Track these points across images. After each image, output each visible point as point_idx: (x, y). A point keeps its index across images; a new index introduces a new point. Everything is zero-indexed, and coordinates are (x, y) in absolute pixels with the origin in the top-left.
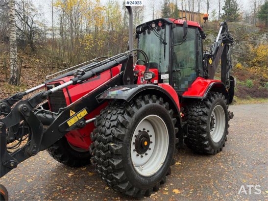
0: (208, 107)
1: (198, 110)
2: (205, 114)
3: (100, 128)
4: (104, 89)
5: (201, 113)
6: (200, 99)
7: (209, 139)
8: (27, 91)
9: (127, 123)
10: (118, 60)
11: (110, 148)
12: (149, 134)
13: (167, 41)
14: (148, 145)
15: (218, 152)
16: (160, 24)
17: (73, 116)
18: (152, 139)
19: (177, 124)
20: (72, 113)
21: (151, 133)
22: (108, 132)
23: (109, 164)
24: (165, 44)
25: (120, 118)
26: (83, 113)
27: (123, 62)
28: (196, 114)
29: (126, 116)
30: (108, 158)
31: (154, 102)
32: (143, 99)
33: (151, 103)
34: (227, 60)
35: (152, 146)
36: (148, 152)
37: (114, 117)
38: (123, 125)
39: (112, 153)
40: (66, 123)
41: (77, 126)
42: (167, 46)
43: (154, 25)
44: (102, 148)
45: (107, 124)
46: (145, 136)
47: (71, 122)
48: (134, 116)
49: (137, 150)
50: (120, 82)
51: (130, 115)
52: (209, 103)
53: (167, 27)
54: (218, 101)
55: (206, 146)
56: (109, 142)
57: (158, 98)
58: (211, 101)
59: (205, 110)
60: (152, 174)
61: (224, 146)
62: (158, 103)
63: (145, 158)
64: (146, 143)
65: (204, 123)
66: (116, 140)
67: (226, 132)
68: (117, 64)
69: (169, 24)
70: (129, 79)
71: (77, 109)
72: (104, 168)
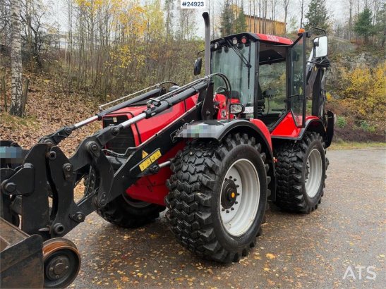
0: (304, 151)
1: (290, 156)
2: (300, 160)
3: (180, 174)
4: (179, 125)
5: (295, 159)
6: (293, 141)
7: (303, 192)
8: (77, 125)
9: (217, 167)
10: (197, 87)
11: (196, 198)
12: (236, 183)
13: (253, 63)
14: (235, 198)
15: (313, 210)
16: (244, 40)
17: (146, 158)
18: (239, 190)
19: (270, 172)
20: (145, 154)
21: (238, 182)
22: (193, 178)
23: (195, 218)
24: (249, 66)
25: (208, 161)
26: (157, 154)
27: (201, 90)
28: (288, 160)
29: (215, 160)
30: (194, 211)
31: (246, 142)
32: (233, 138)
33: (242, 143)
34: (321, 90)
35: (238, 199)
36: (234, 206)
37: (199, 161)
38: (211, 170)
39: (200, 204)
40: (138, 167)
41: (150, 171)
42: (252, 70)
43: (235, 42)
44: (187, 200)
45: (192, 169)
46: (232, 186)
47: (143, 166)
48: (225, 159)
50: (198, 116)
51: (220, 157)
52: (304, 145)
53: (253, 44)
54: (315, 144)
55: (300, 201)
56: (196, 190)
57: (249, 138)
58: (307, 143)
59: (300, 155)
60: (242, 233)
61: (320, 202)
62: (249, 144)
63: (232, 213)
64: (233, 195)
65: (298, 171)
66: (205, 188)
67: (323, 185)
68: (194, 93)
69: (255, 40)
70: (208, 112)
71: (150, 148)
72: (187, 224)
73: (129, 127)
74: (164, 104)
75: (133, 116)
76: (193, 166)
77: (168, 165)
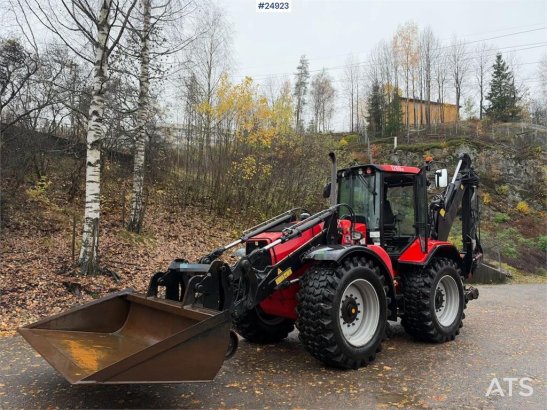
0: (432, 276)
1: (419, 280)
2: (427, 285)
3: (307, 288)
4: (307, 248)
5: (423, 284)
6: (421, 267)
7: (433, 318)
8: (226, 247)
9: (337, 284)
10: (322, 217)
11: (320, 308)
12: (357, 302)
13: (378, 191)
14: (356, 314)
15: (447, 341)
16: (369, 172)
17: (281, 274)
18: (360, 308)
19: (390, 294)
20: (280, 271)
21: (359, 301)
22: (318, 292)
23: (319, 324)
24: (375, 194)
25: (329, 278)
26: (289, 272)
27: (326, 219)
28: (415, 285)
29: (336, 278)
30: (318, 318)
31: (363, 265)
32: (351, 261)
33: (360, 266)
34: (471, 210)
35: (359, 316)
36: (355, 322)
37: (323, 278)
38: (332, 286)
39: (322, 312)
40: (274, 282)
41: (284, 285)
42: (378, 198)
43: (360, 172)
44: (311, 309)
45: (316, 285)
46: (352, 303)
47: (279, 281)
48: (344, 278)
49: (344, 317)
50: (323, 241)
51: (339, 276)
52: (432, 271)
53: (378, 175)
54: (445, 270)
55: (430, 328)
56: (319, 301)
57: (367, 261)
58: (435, 269)
59: (428, 280)
60: (362, 344)
61: (457, 333)
62: (367, 267)
63: (352, 329)
64: (353, 311)
65: (426, 296)
66: (326, 299)
67: (461, 315)
68: (320, 221)
69: (379, 170)
70: (332, 237)
71: (284, 267)
72: (312, 329)
73: (268, 250)
74: (295, 231)
75: (271, 242)
76: (318, 283)
77: (297, 282)
